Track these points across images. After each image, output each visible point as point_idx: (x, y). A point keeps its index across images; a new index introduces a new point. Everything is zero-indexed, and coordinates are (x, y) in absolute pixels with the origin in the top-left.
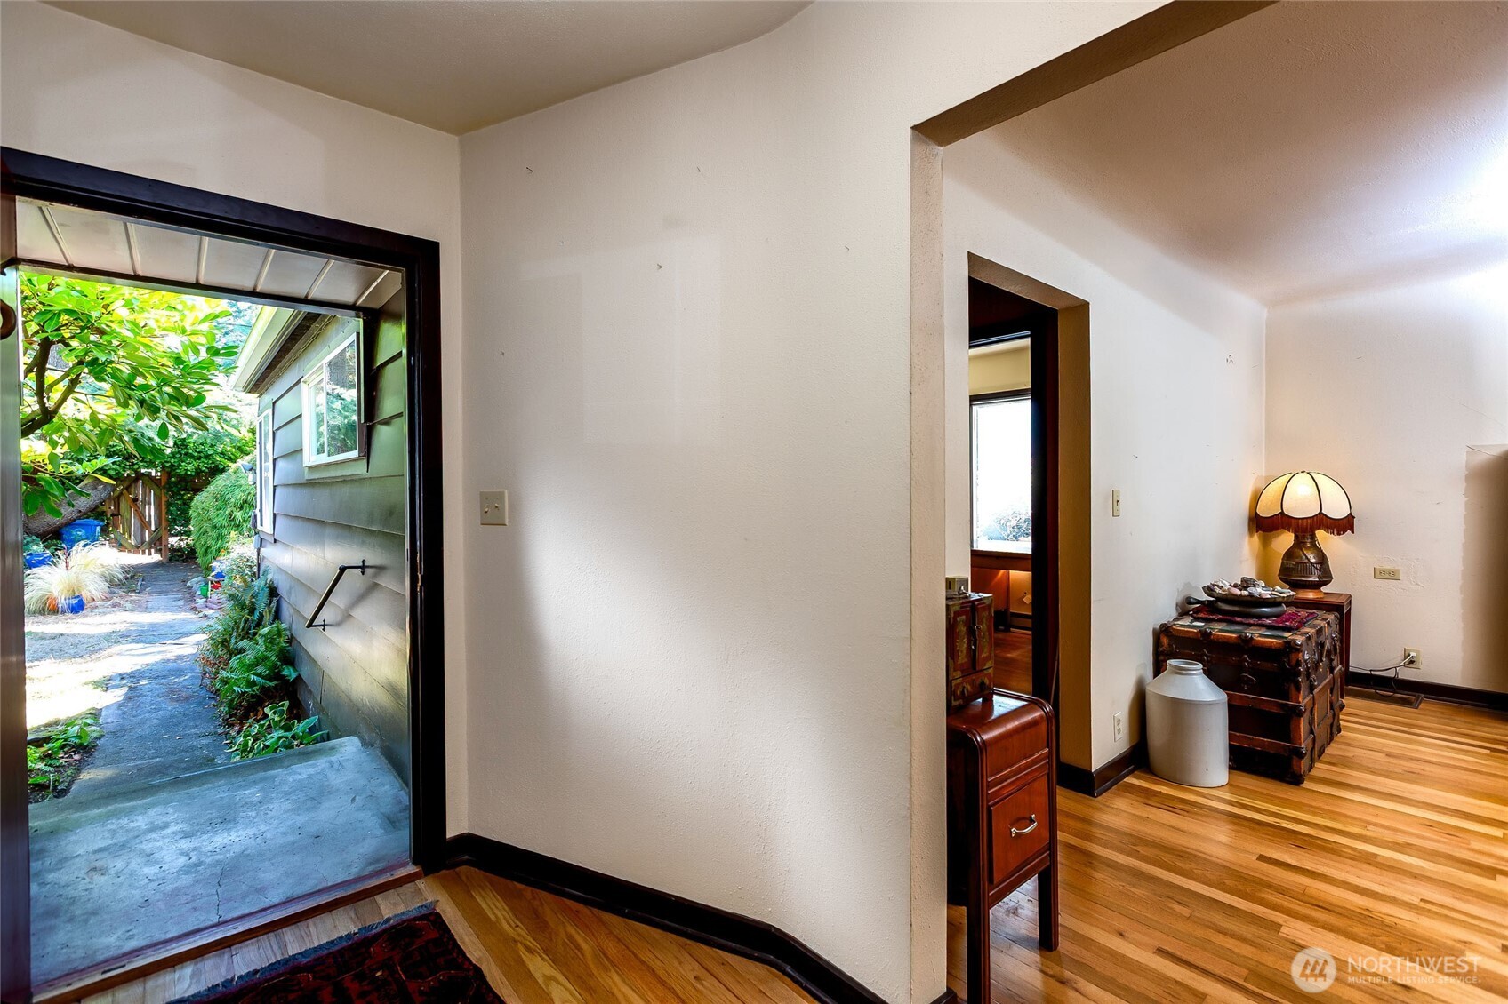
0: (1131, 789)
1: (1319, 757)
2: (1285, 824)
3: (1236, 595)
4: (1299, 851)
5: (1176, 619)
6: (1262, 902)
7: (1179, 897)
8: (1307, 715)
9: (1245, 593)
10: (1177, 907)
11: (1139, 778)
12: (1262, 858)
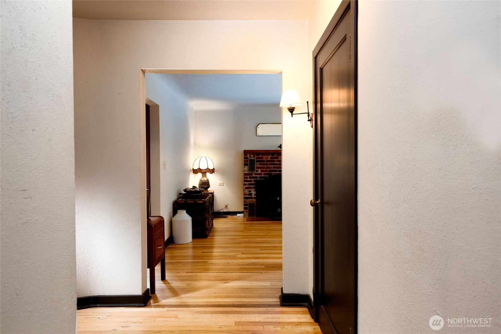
0: (170, 248)
1: (210, 231)
2: (205, 246)
3: (192, 191)
4: (209, 249)
5: (177, 199)
6: (204, 259)
7: (188, 263)
8: (208, 220)
9: (194, 190)
10: (188, 265)
11: (171, 245)
12: (202, 252)
